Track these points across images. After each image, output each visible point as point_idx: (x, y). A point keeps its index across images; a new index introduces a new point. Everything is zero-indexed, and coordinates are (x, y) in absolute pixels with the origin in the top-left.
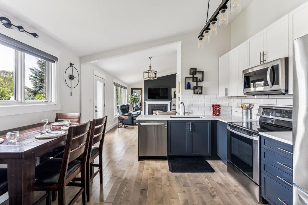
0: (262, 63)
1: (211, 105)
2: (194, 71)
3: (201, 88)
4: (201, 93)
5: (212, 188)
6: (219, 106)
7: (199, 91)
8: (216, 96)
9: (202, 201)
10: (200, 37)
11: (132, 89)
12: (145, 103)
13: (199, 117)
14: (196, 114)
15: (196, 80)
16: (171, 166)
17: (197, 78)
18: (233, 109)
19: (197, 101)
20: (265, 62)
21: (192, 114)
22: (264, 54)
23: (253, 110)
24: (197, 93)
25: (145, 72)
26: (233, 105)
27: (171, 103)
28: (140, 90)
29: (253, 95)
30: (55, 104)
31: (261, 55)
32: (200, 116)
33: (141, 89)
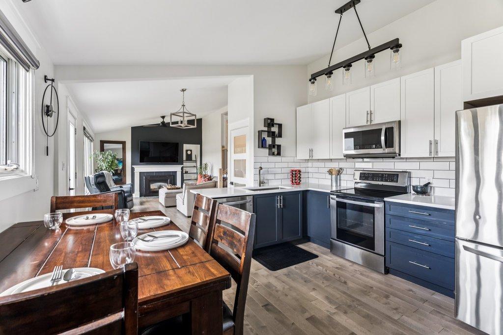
0: (369, 123)
1: (289, 170)
2: (270, 122)
3: (279, 147)
4: (279, 154)
5: (334, 275)
6: (300, 171)
7: (276, 150)
8: (292, 158)
9: (341, 292)
10: (312, 80)
11: (103, 143)
12: (133, 169)
13: (278, 188)
14: (272, 184)
15: (272, 135)
16: (264, 263)
17: (274, 133)
18: (310, 175)
19: (272, 165)
20: (373, 123)
21: (267, 185)
22: (371, 114)
23: (342, 175)
24: (273, 154)
25: (174, 114)
26: (310, 170)
27: (182, 168)
28: (120, 146)
29: (353, 158)
30: (28, 175)
31: (368, 114)
32: (280, 187)
33: (123, 143)
